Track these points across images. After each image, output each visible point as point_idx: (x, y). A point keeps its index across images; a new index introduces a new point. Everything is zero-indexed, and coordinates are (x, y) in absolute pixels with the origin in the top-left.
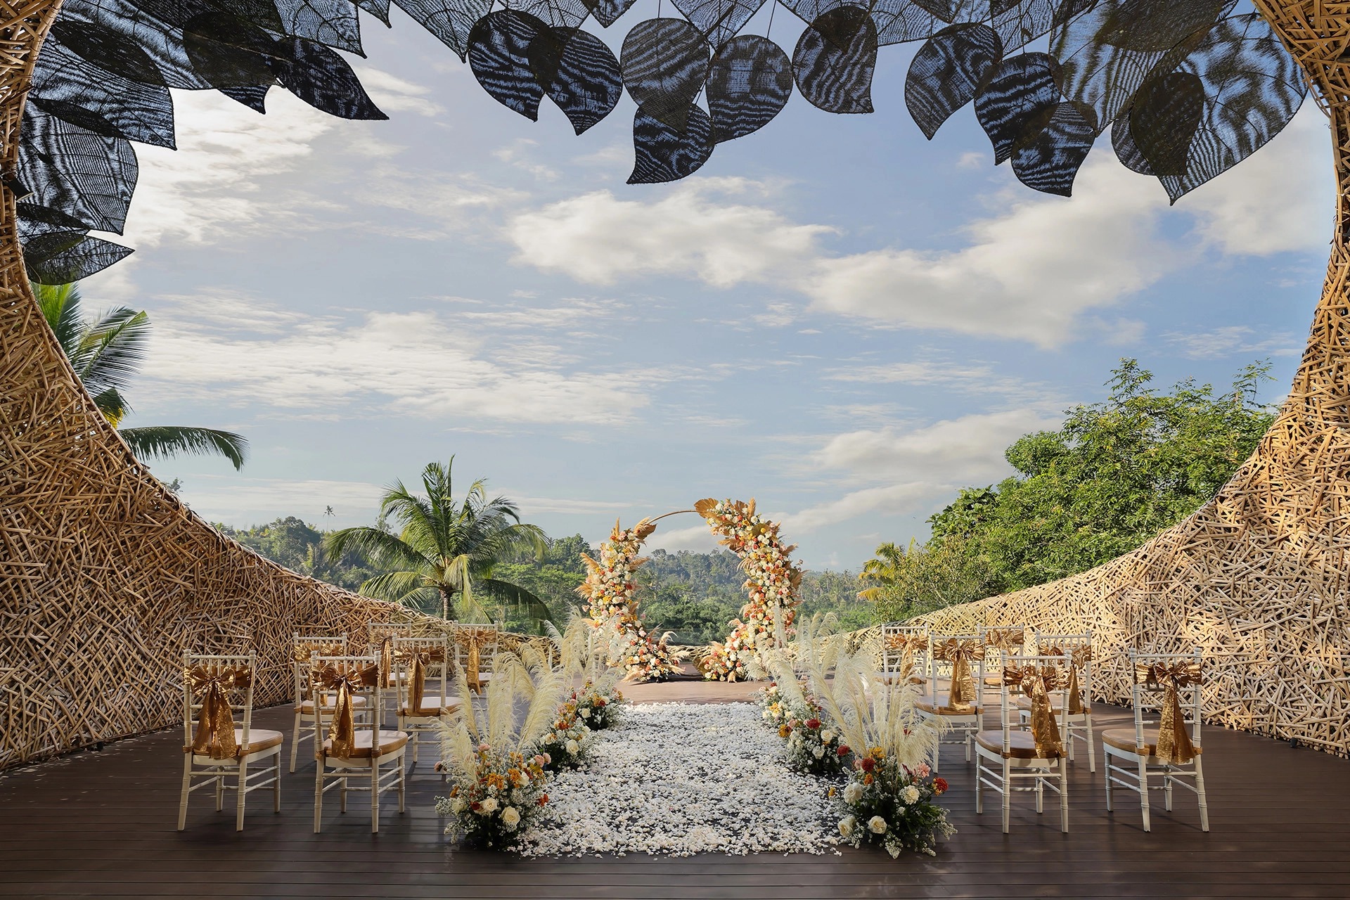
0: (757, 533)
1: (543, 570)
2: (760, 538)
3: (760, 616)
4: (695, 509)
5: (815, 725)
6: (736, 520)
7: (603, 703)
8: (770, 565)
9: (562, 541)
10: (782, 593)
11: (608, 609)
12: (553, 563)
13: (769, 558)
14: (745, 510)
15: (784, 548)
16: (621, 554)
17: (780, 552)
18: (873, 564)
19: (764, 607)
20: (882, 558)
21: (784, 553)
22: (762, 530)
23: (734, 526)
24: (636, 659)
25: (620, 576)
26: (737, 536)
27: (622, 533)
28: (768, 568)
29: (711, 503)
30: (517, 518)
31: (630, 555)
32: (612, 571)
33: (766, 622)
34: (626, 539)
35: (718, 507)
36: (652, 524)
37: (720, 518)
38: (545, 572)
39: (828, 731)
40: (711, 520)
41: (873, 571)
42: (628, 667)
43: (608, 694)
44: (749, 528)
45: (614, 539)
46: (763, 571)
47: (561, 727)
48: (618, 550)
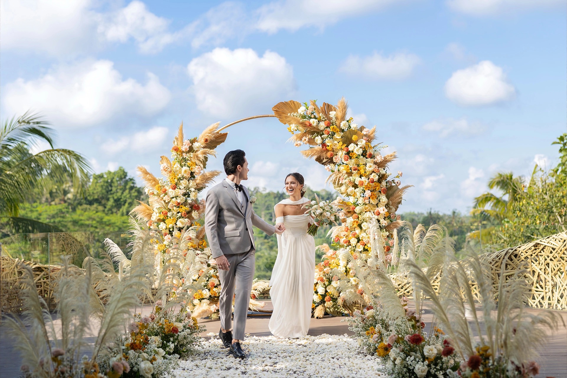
0: (347, 141)
1: (78, 212)
2: (351, 147)
3: (353, 241)
4: (273, 113)
5: (417, 340)
6: (322, 125)
7: (175, 330)
8: (363, 179)
9: (101, 176)
10: (379, 214)
11: (171, 233)
12: (91, 203)
13: (362, 172)
14: (332, 114)
15: (379, 159)
16: (185, 168)
17: (375, 163)
18: (487, 198)
19: (358, 231)
20: (498, 192)
21: (381, 164)
22: (354, 138)
23: (320, 133)
24: (206, 293)
25: (184, 195)
26: (323, 144)
27: (186, 142)
28: (362, 183)
29: (291, 106)
30: (49, 140)
31: (196, 169)
32: (174, 188)
33: (361, 248)
34: (191, 150)
35: (301, 110)
36: (222, 132)
37: (303, 124)
38: (80, 214)
39: (432, 347)
40: (293, 127)
41: (488, 207)
42: (196, 302)
43: (180, 321)
44: (338, 136)
45: (176, 150)
46: (355, 186)
47: (133, 346)
48: (183, 161)
